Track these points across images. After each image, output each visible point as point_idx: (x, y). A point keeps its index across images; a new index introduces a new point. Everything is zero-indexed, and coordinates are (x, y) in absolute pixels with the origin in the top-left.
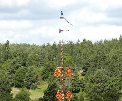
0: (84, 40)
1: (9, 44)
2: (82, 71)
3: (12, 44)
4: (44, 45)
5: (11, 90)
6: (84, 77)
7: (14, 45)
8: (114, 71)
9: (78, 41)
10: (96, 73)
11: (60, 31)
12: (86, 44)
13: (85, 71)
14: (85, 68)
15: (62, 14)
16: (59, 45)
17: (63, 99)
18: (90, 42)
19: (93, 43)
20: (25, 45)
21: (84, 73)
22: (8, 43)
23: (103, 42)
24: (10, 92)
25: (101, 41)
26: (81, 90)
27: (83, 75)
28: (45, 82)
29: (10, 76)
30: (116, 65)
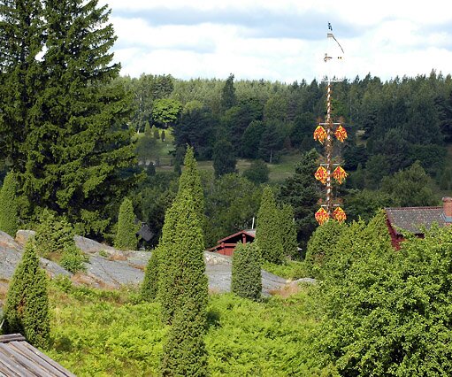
0: (368, 76)
1: (234, 81)
2: (362, 132)
3: (239, 80)
4: (296, 84)
5: (235, 162)
6: (365, 143)
7: (242, 81)
8: (419, 134)
9: (357, 78)
10: (388, 135)
11: (327, 58)
12: (371, 83)
13: (368, 132)
14: (367, 126)
15: (330, 28)
16: (323, 85)
17: (329, 180)
18: (377, 79)
19: (383, 81)
20: (262, 83)
21: (367, 135)
22: (232, 78)
23: (401, 81)
24: (234, 167)
25: (397, 78)
26: (360, 165)
27: (364, 138)
28: (296, 151)
29: (234, 137)
30: (423, 122)
